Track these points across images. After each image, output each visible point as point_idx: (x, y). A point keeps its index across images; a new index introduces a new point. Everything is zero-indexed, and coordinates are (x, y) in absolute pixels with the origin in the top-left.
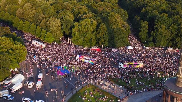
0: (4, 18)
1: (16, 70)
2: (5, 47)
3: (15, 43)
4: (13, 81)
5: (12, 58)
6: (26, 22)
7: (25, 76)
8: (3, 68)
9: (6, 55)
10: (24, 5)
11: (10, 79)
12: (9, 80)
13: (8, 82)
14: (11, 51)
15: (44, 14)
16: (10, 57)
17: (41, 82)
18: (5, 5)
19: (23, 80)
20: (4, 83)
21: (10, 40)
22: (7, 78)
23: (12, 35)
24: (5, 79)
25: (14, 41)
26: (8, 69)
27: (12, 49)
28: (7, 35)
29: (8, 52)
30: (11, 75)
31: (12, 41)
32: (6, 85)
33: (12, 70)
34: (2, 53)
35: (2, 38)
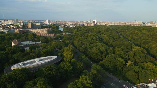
0: (153, 53)
1: (152, 80)
2: (149, 67)
3: (155, 67)
5: (152, 73)
8: (145, 77)
9: (149, 71)
11: (148, 84)
12: (147, 84)
13: (147, 85)
14: (152, 70)
16: (151, 73)
18: (155, 47)
19: (155, 87)
20: (144, 84)
21: (153, 64)
22: (146, 82)
23: (155, 62)
24: (145, 83)
25: (155, 66)
26: (148, 79)
27: (153, 70)
28: (152, 62)
29: (150, 70)
30: (149, 82)
31: (154, 65)
32: (145, 85)
33: (150, 79)
34: (147, 69)
35: (149, 63)
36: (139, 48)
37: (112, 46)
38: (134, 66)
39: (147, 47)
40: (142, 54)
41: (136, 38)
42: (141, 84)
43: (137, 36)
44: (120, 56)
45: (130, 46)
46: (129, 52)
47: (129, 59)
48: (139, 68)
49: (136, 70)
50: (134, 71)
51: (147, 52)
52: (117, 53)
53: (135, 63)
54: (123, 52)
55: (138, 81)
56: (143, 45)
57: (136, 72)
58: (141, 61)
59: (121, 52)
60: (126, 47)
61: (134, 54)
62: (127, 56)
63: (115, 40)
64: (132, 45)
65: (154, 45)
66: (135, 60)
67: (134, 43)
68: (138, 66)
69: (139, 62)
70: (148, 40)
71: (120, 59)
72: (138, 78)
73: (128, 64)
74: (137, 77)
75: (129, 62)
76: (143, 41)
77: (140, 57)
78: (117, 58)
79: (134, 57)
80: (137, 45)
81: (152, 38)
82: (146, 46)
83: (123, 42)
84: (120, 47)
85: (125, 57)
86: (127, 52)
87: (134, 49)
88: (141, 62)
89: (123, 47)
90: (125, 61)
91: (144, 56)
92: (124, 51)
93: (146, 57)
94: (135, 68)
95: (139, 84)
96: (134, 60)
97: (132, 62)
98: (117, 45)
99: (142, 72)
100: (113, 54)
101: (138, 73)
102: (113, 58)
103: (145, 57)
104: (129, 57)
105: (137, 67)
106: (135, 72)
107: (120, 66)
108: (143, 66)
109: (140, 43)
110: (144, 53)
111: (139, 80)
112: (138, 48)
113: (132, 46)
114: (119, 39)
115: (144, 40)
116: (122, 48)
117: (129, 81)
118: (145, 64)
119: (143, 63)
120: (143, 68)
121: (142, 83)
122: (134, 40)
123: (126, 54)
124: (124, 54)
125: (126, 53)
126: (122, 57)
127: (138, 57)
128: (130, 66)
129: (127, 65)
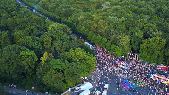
0: (81, 31)
1: (86, 78)
2: (79, 57)
3: (87, 54)
4: (83, 87)
5: (84, 66)
6: (99, 36)
7: (93, 84)
8: (75, 74)
9: (79, 63)
10: (99, 21)
11: (81, 85)
12: (79, 86)
13: (78, 88)
14: (83, 61)
15: (115, 29)
16: (82, 66)
17: (106, 92)
18: (83, 20)
19: (91, 88)
20: (75, 89)
21: (84, 50)
22: (77, 84)
24: (76, 85)
25: (87, 52)
26: (79, 77)
27: (85, 60)
28: (82, 47)
29: (80, 61)
30: (81, 82)
31: (85, 52)
32: (76, 90)
33: (82, 77)
34: (75, 61)
35: (77, 49)
36: (59, 24)
37: (7, 28)
38: (54, 60)
39: (71, 22)
40: (65, 35)
41: (51, 6)
42: (70, 90)
43: (51, 3)
44: (26, 47)
45: (42, 23)
46: (42, 36)
47: (45, 49)
48: (63, 61)
49: (59, 67)
50: (56, 69)
51: (72, 30)
52: (19, 41)
53: (56, 55)
54: (30, 38)
55: (65, 85)
56: (64, 19)
57: (59, 71)
58: (65, 49)
59: (27, 37)
60: (36, 26)
61: (52, 37)
62: (40, 43)
63: (11, 15)
64: (46, 21)
65: (81, 17)
66: (55, 48)
67: (49, 17)
68: (61, 58)
69: (62, 50)
70: (70, 8)
71: (28, 53)
72: (64, 81)
73: (43, 59)
74: (63, 79)
75: (46, 54)
76: (63, 10)
77: (62, 42)
78: (20, 52)
79: (52, 44)
80: (54, 20)
81: (77, 4)
82: (69, 20)
83: (27, 17)
84: (24, 28)
85: (36, 47)
86: (39, 35)
87: (50, 28)
88: (65, 51)
89: (29, 27)
90: (37, 55)
91: (69, 38)
92: (32, 34)
93: (72, 39)
94: (57, 63)
95: (66, 90)
96: (53, 50)
97: (50, 54)
98: (17, 24)
99: (68, 67)
100: (11, 46)
101: (63, 71)
102: (13, 52)
103: (70, 40)
104: (44, 45)
105: (59, 61)
106: (57, 71)
107: (30, 67)
108: (69, 56)
109: (59, 16)
110: (68, 34)
111: (67, 83)
112: (56, 25)
113: (45, 23)
114: (19, 10)
115: (64, 8)
116: (28, 29)
117: (50, 91)
118: (72, 53)
119: (68, 51)
120: (70, 61)
121: (71, 87)
122: (48, 10)
123: (38, 41)
124: (34, 42)
125: (38, 38)
126: (31, 47)
127: (59, 42)
128: (47, 61)
129: (43, 61)
